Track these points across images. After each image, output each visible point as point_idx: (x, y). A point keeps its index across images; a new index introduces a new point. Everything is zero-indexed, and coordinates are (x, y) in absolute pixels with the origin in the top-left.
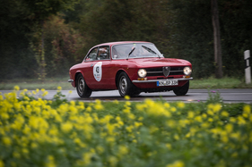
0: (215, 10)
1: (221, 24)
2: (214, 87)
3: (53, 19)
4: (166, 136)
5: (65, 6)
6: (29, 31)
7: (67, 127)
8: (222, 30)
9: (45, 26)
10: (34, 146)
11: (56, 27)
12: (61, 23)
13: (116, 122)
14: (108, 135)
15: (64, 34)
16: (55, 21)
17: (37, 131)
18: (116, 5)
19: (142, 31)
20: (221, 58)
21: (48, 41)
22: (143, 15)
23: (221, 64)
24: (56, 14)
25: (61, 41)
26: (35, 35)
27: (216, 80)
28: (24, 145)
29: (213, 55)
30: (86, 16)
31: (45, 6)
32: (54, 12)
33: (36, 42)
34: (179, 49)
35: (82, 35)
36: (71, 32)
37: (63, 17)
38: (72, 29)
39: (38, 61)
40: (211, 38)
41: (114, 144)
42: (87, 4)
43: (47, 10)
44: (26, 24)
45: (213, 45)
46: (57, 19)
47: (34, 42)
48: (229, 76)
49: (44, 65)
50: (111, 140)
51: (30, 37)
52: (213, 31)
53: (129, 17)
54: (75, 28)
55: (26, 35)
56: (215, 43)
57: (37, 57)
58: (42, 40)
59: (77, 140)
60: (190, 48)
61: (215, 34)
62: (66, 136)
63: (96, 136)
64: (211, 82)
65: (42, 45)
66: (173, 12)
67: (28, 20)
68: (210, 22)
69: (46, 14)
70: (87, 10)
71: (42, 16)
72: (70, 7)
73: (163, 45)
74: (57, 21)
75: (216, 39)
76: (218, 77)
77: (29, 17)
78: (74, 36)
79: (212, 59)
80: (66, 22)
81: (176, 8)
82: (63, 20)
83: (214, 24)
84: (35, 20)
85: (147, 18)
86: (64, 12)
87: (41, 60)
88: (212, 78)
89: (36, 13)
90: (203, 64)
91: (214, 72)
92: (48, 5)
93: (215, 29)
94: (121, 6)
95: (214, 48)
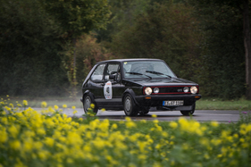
0: (247, 31)
2: (245, 109)
3: (85, 38)
4: (198, 155)
5: (97, 25)
6: (60, 49)
7: (100, 143)
9: (77, 45)
10: (70, 161)
11: (88, 46)
12: (93, 42)
13: (146, 140)
14: (140, 153)
15: (96, 53)
16: (87, 40)
18: (147, 25)
19: (173, 51)
21: (80, 61)
24: (88, 33)
26: (68, 54)
27: (246, 101)
29: (244, 76)
30: (117, 36)
31: (78, 26)
32: (86, 31)
33: (68, 60)
34: (210, 70)
35: (113, 54)
36: (102, 51)
37: (95, 36)
38: (104, 48)
39: (70, 80)
40: (243, 59)
41: (145, 162)
42: (119, 24)
43: (80, 29)
44: (59, 43)
45: (244, 66)
46: (89, 38)
47: (66, 61)
49: (76, 83)
50: (143, 157)
51: (63, 55)
52: (244, 52)
53: (160, 37)
54: (107, 48)
56: (247, 64)
57: (69, 75)
58: (74, 58)
59: (109, 158)
60: (221, 69)
61: (247, 55)
63: (127, 154)
64: (242, 103)
65: (73, 64)
66: (204, 33)
67: (61, 39)
68: (243, 43)
69: (79, 33)
70: (119, 30)
71: (74, 35)
72: (103, 26)
73: (194, 65)
74: (89, 40)
75: (247, 60)
76: (248, 98)
77: (62, 36)
79: (244, 81)
80: (99, 41)
82: (96, 39)
83: (246, 46)
84: (67, 39)
86: (97, 31)
87: (72, 79)
88: (242, 99)
89: (69, 32)
90: (234, 86)
91: (244, 94)
92: (80, 24)
93: (247, 50)
94: (152, 27)
95: (245, 69)
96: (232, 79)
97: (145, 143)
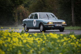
0: (73, 4)
1: (74, 9)
2: (72, 29)
3: (20, 7)
4: (57, 45)
5: (24, 2)
6: (13, 10)
7: (25, 41)
8: (75, 11)
9: (18, 9)
11: (21, 9)
12: (23, 8)
13: (40, 40)
14: (38, 44)
15: (24, 11)
16: (21, 7)
17: (15, 42)
18: (41, 2)
19: (49, 11)
20: (74, 20)
21: (19, 13)
22: (50, 6)
23: (74, 22)
24: (21, 5)
25: (23, 14)
26: (15, 12)
27: (72, 27)
28: (11, 47)
29: (71, 19)
30: (31, 6)
31: (18, 2)
32: (21, 4)
33: (15, 14)
34: (60, 17)
35: (29, 12)
36: (26, 11)
37: (24, 6)
38: (26, 10)
39: (15, 20)
40: (71, 13)
41: (40, 47)
42: (31, 2)
43: (19, 3)
44: (12, 8)
46: (21, 6)
47: (14, 14)
48: (77, 26)
51: (13, 12)
52: (72, 11)
53: (45, 6)
54: (27, 10)
55: (12, 11)
56: (72, 15)
57: (15, 18)
58: (17, 13)
59: (28, 46)
60: (64, 17)
61: (72, 12)
62: (24, 44)
63: (34, 44)
64: (71, 28)
65: (17, 15)
66: (59, 5)
68: (71, 8)
69: (18, 5)
70: (31, 4)
71: (17, 5)
72: (26, 3)
74: (22, 7)
75: (72, 14)
76: (73, 26)
77: (13, 6)
78: (27, 12)
80: (25, 7)
81: (60, 3)
82: (24, 7)
83: (72, 9)
84: (14, 7)
85: (51, 6)
86: (24, 4)
87: (16, 20)
88: (71, 26)
89: (15, 5)
90: (68, 22)
91: (72, 25)
92: (19, 2)
93: (72, 10)
94: (42, 3)
95: (72, 17)
96: (68, 20)
97: (40, 41)
